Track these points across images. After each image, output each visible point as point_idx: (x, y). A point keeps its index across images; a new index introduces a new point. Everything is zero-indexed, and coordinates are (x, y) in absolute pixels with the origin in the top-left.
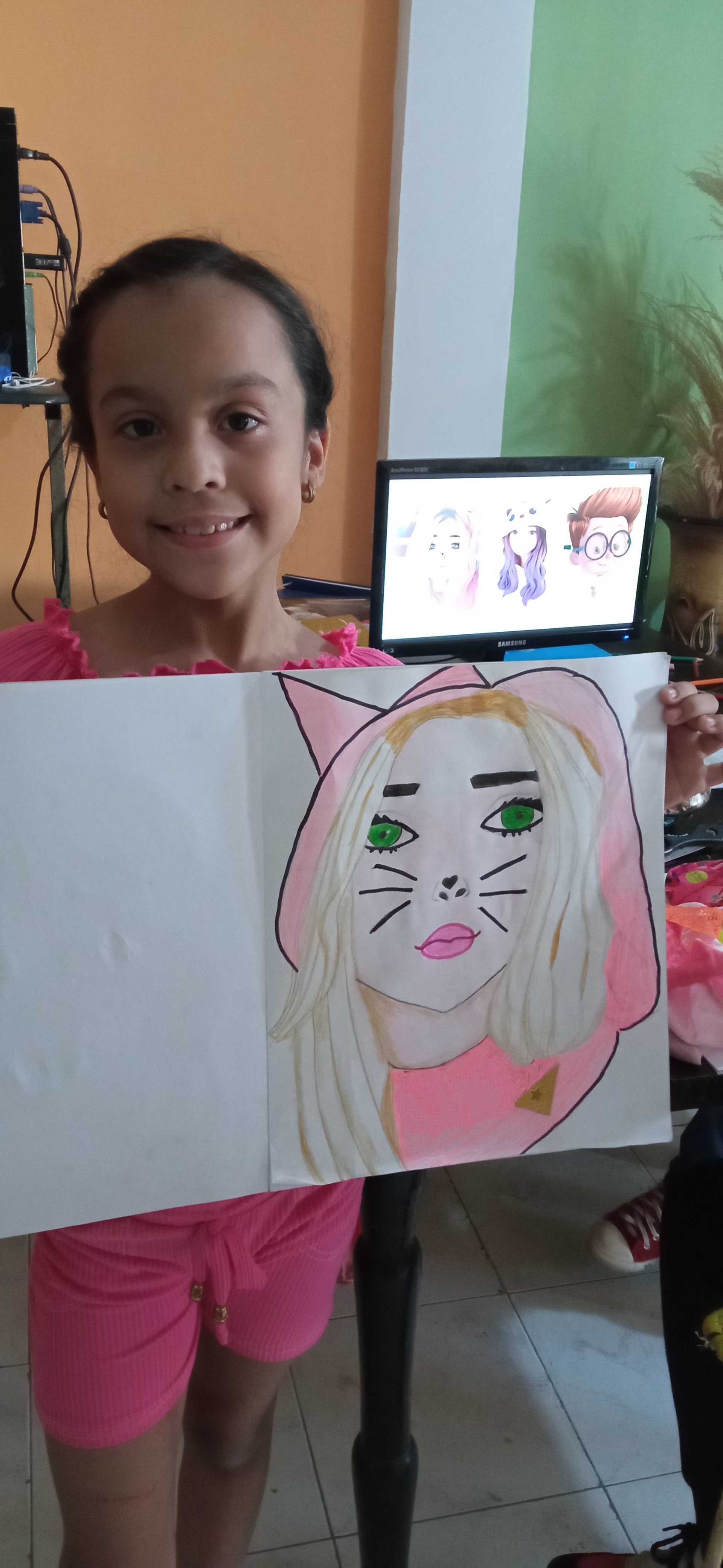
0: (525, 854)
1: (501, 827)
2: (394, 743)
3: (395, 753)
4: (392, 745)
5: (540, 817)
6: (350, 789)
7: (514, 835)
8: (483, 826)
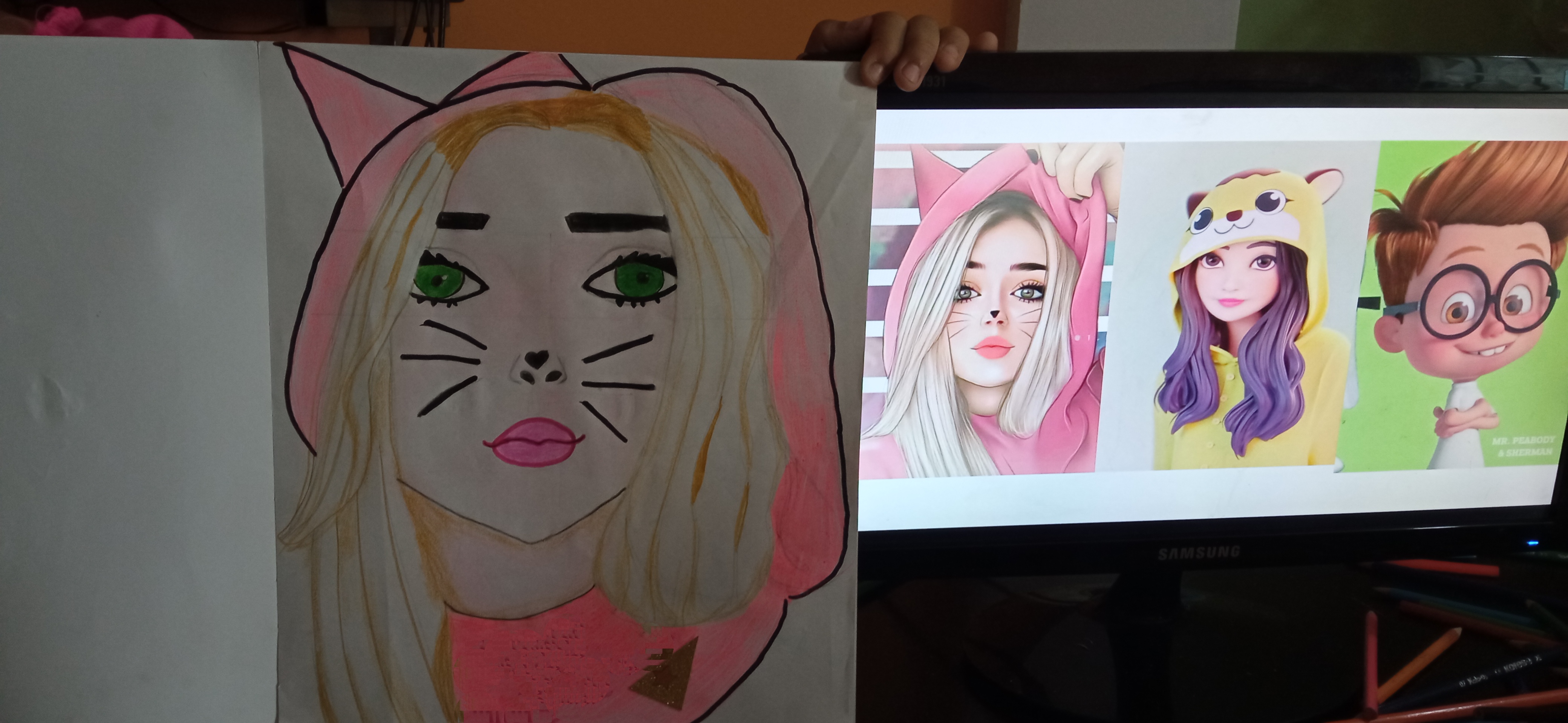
0: (651, 334)
1: (612, 289)
2: (449, 155)
3: (452, 167)
4: (447, 157)
5: (674, 284)
6: (385, 211)
7: (634, 306)
8: (587, 286)
